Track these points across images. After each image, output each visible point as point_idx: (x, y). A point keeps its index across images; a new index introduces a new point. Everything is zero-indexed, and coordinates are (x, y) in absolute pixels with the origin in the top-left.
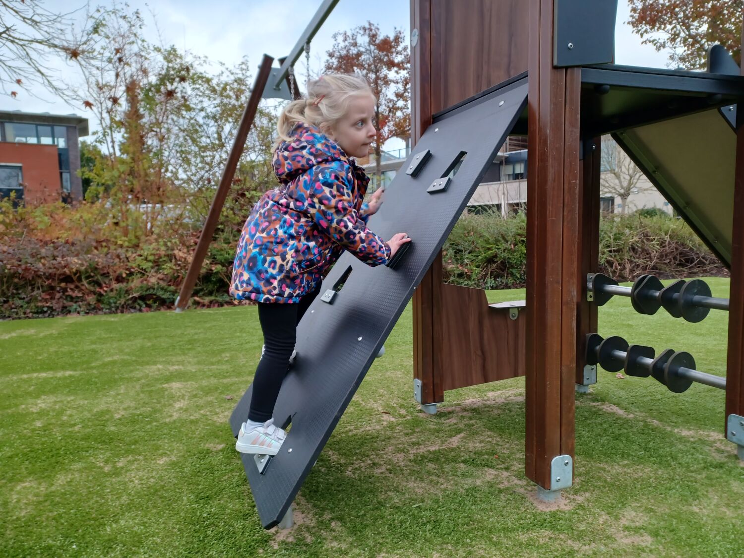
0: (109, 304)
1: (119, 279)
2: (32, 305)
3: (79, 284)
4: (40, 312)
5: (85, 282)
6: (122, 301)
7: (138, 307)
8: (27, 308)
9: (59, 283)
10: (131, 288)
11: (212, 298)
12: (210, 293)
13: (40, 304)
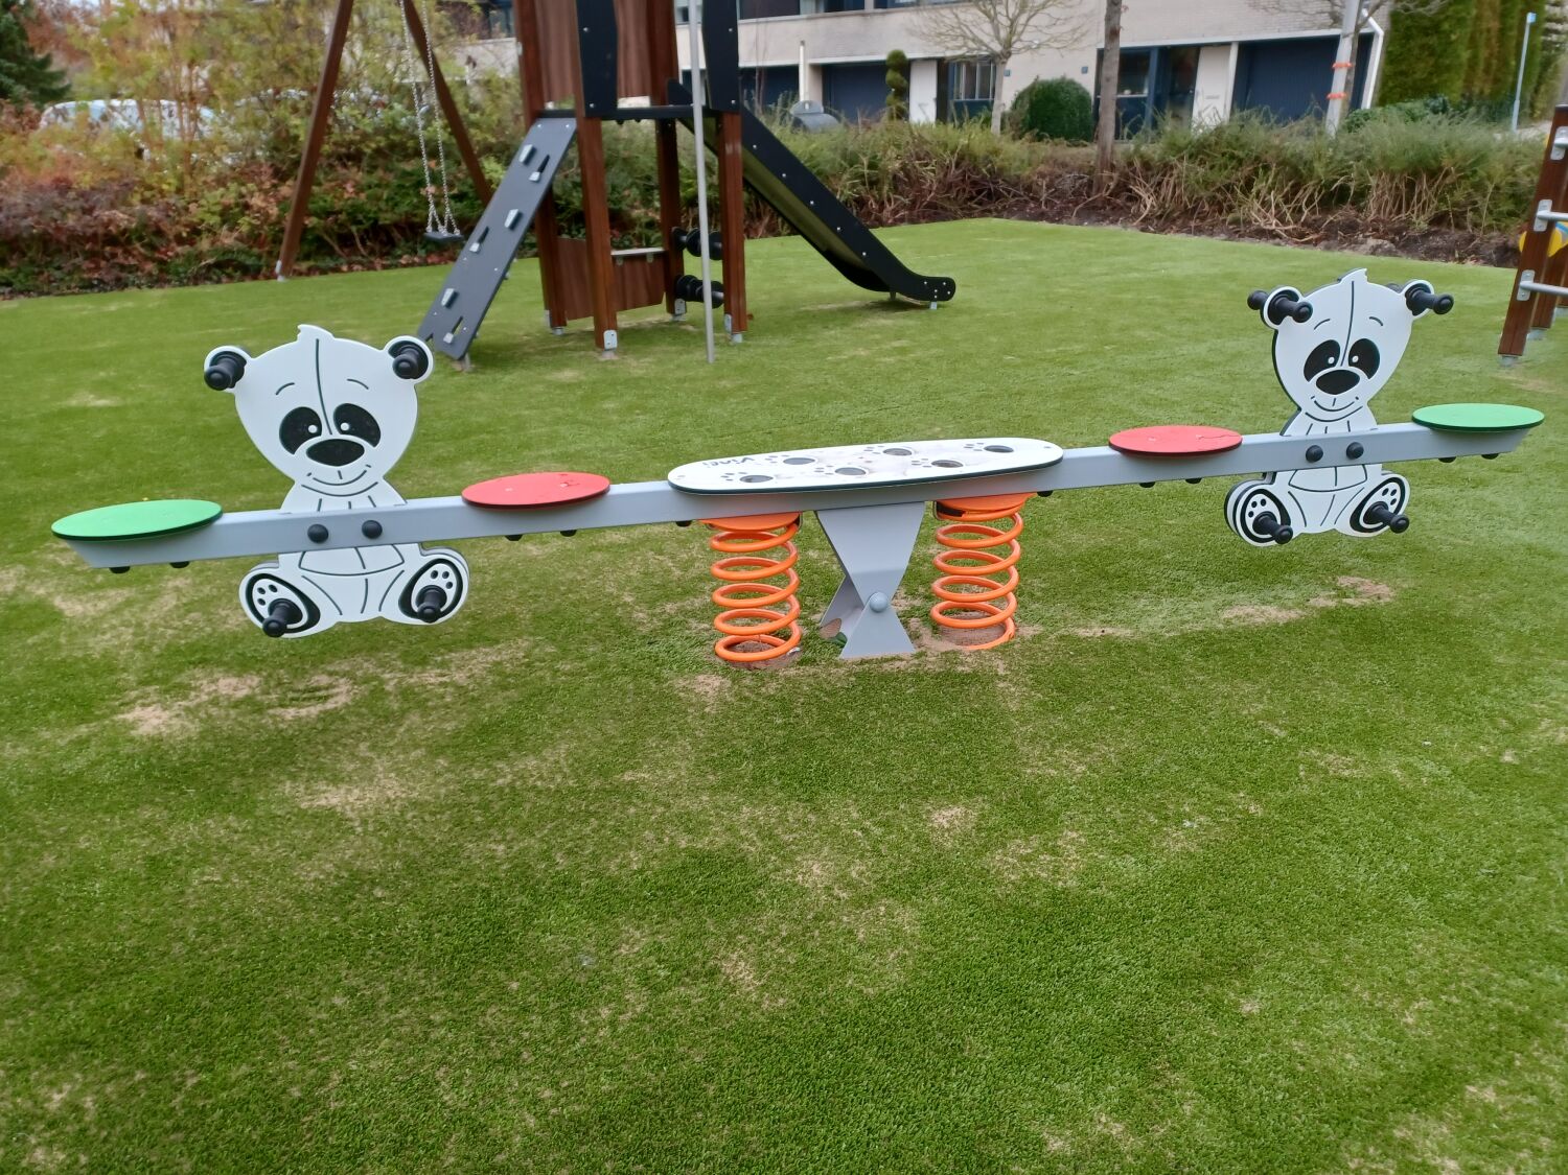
0: (178, 274)
1: (180, 240)
2: (76, 276)
3: (130, 248)
4: (88, 286)
5: (138, 245)
6: (194, 269)
7: (215, 277)
8: (71, 280)
9: (103, 247)
10: (201, 252)
11: (311, 263)
12: (307, 257)
13: (85, 276)
